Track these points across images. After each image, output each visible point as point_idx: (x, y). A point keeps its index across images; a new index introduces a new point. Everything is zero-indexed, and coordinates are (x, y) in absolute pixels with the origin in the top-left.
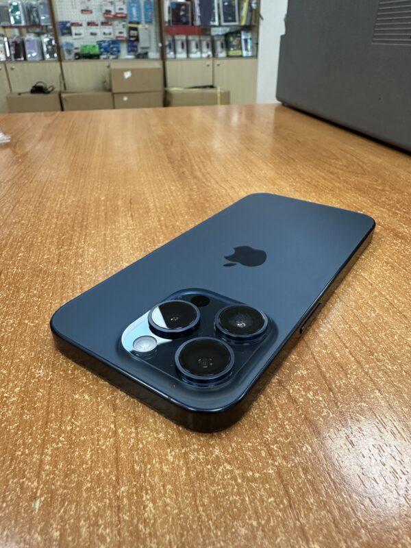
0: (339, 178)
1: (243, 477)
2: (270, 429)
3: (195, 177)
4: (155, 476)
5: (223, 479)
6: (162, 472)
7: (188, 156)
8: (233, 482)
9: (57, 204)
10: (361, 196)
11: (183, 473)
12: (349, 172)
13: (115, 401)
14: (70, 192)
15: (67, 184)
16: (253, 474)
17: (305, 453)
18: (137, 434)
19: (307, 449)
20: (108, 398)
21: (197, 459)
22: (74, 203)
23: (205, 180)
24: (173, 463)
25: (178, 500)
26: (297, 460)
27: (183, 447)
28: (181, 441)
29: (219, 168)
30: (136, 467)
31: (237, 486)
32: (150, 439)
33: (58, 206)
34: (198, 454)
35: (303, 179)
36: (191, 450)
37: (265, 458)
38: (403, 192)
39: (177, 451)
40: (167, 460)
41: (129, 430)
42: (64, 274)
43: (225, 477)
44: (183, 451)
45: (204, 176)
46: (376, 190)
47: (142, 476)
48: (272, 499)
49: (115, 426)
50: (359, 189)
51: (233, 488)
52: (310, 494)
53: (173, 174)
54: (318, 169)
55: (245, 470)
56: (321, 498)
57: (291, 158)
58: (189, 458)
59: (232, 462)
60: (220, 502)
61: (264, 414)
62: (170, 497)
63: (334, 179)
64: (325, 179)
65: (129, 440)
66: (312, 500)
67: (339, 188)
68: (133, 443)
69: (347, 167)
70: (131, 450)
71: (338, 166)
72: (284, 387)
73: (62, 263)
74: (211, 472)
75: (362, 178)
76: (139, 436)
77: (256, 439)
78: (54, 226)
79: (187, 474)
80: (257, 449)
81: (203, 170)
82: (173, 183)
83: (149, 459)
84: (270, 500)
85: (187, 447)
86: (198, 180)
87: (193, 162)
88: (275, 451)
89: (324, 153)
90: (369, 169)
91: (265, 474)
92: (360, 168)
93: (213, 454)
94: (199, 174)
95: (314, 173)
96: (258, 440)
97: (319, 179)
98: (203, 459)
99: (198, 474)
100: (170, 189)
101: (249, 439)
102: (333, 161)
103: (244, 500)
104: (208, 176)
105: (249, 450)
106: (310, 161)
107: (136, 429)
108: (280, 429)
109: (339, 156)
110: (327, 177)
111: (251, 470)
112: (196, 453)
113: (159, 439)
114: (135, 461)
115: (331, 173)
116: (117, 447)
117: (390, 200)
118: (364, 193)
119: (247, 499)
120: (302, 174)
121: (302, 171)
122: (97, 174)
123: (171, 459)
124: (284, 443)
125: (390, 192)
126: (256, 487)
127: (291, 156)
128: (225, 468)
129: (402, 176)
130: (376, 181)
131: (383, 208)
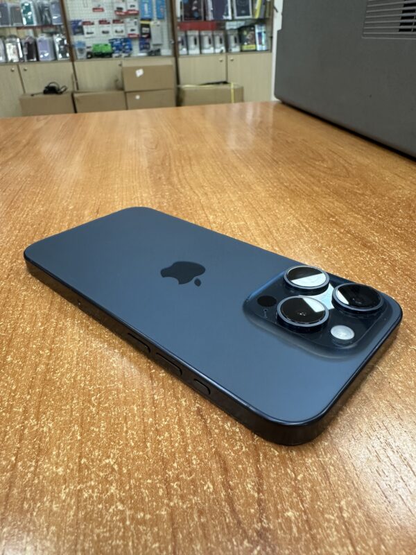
0: (319, 182)
1: (133, 518)
2: (175, 465)
3: (171, 183)
4: (41, 516)
5: (111, 521)
6: (51, 510)
7: (170, 160)
8: (121, 525)
9: (23, 214)
10: (337, 200)
11: (72, 513)
12: (332, 174)
13: (23, 430)
14: (40, 201)
15: (39, 193)
16: (144, 515)
17: (205, 491)
18: (36, 467)
19: (208, 488)
20: (18, 427)
21: (91, 497)
22: (41, 213)
23: (179, 187)
24: (64, 501)
25: (58, 543)
26: (195, 499)
27: (79, 484)
28: (79, 476)
29: (197, 173)
30: (25, 505)
31: (124, 528)
32: (48, 474)
33: (25, 216)
34: (93, 492)
35: (282, 183)
36: (86, 486)
37: (161, 498)
38: (384, 196)
39: (72, 488)
40: (59, 497)
41: (29, 463)
42: (10, 290)
43: (114, 518)
44: (78, 488)
45: (180, 181)
46: (355, 194)
47: (29, 515)
48: (157, 545)
49: (15, 460)
50: (338, 193)
51: (119, 531)
52: (199, 540)
53: (148, 180)
54: (299, 172)
55: (137, 510)
56: (209, 545)
57: (275, 161)
58: (83, 495)
59: (125, 502)
60: (102, 546)
61: (173, 447)
62: (50, 540)
63: (313, 183)
64: (304, 183)
65: (26, 474)
66: (198, 547)
67: (317, 193)
68: (29, 478)
69: (331, 169)
70: (25, 487)
71: (322, 169)
72: (202, 416)
73: (12, 278)
74: (101, 512)
75: (345, 181)
76: (38, 470)
77: (157, 476)
78: (14, 238)
79: (76, 514)
80: (156, 487)
81: (181, 176)
82: (147, 190)
83: (41, 496)
84: (154, 546)
85: (83, 484)
86: (173, 187)
87: (173, 166)
88: (175, 490)
89: (311, 155)
90: (354, 172)
91: (156, 515)
92: (344, 170)
93: (107, 492)
94: (175, 180)
95: (295, 177)
96: (160, 476)
97: (298, 182)
98: (96, 497)
99: (87, 513)
100: (142, 196)
101: (150, 475)
102: (317, 163)
103: (126, 545)
104: (184, 181)
105: (147, 488)
106: (293, 163)
107: (37, 462)
108: (185, 464)
109: (326, 157)
110: (308, 181)
111: (143, 510)
112: (90, 491)
113: (57, 474)
114: (25, 499)
115: (313, 176)
116: (11, 482)
117: (367, 206)
118: (342, 197)
119: (130, 544)
120: (283, 178)
121: (282, 175)
122: (72, 181)
123: (63, 496)
124: (186, 480)
125: (370, 196)
126: (144, 530)
127: (275, 159)
128: (117, 507)
129: (387, 179)
130: (358, 184)
131: (358, 214)
